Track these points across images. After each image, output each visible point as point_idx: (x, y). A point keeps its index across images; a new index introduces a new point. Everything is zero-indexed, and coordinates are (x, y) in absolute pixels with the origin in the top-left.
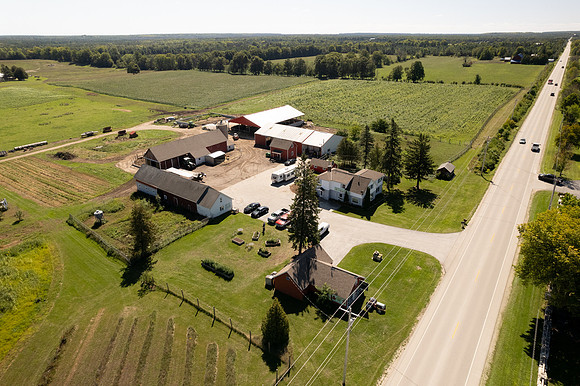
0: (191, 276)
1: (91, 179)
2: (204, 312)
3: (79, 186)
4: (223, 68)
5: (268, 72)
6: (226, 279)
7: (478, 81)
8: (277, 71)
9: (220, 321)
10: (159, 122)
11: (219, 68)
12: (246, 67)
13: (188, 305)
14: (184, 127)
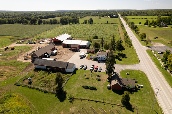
0: (83, 92)
1: (9, 67)
2: (99, 102)
3: (6, 70)
4: (27, 23)
5: (44, 23)
6: (95, 90)
7: (108, 23)
8: (47, 23)
9: (106, 103)
10: (19, 43)
11: (26, 23)
12: (36, 22)
13: (91, 101)
14: (31, 44)
